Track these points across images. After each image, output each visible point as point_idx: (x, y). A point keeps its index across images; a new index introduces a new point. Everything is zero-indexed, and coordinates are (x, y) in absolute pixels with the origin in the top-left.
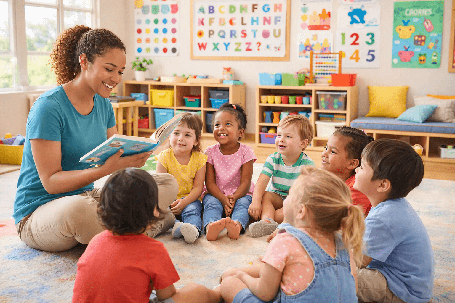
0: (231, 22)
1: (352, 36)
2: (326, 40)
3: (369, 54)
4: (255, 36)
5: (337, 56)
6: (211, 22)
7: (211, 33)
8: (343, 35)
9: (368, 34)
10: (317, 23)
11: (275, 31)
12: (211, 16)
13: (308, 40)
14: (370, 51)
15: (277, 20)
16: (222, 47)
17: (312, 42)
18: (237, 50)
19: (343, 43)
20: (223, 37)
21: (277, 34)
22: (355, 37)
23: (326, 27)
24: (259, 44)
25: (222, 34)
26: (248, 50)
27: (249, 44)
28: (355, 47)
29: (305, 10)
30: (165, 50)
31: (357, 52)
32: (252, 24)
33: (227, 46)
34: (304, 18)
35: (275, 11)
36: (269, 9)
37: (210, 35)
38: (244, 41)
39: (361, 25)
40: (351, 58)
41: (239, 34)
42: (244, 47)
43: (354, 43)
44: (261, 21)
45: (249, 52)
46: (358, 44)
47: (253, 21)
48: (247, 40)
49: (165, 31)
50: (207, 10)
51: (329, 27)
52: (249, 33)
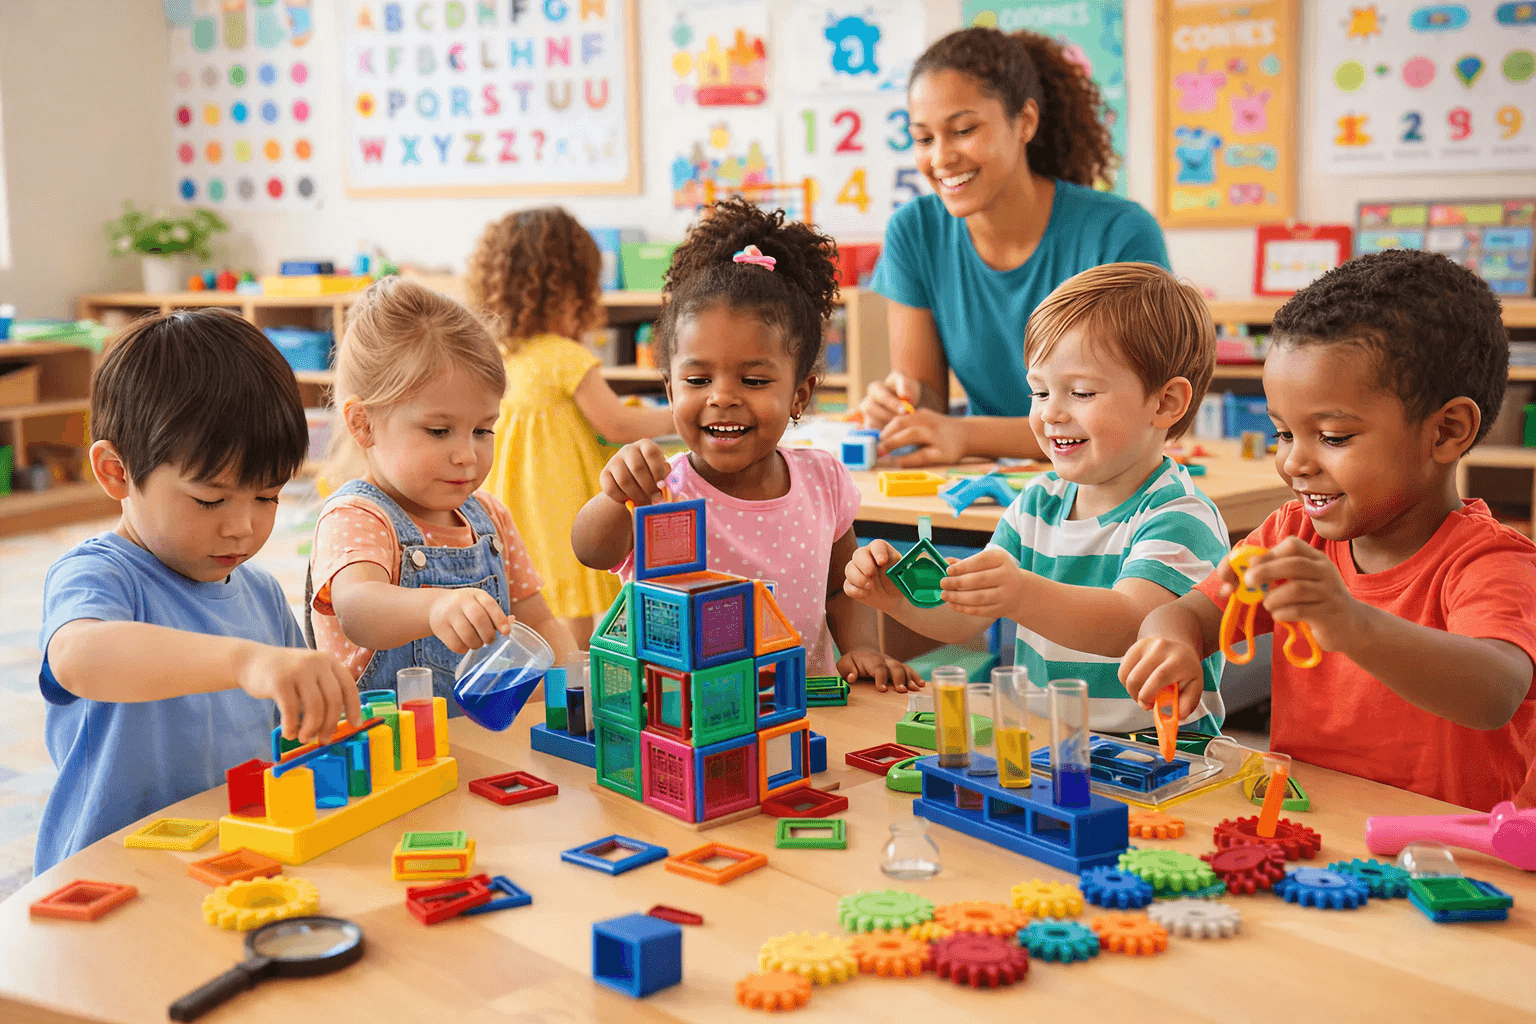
0: (454, 62)
1: (838, 119)
2: (755, 146)
3: (900, 184)
4: (524, 106)
5: (798, 194)
6: (394, 57)
7: (396, 101)
8: (809, 117)
9: (892, 116)
10: (725, 79)
11: (588, 86)
12: (394, 39)
13: (697, 149)
14: (901, 173)
15: (590, 50)
16: (427, 150)
17: (711, 153)
18: (473, 159)
19: (811, 146)
20: (431, 114)
21: (597, 93)
22: (847, 125)
23: (751, 96)
24: (540, 136)
25: (428, 105)
26: (506, 157)
27: (508, 136)
28: (850, 160)
29: (682, 35)
30: (275, 188)
31: (859, 178)
32: (514, 63)
33: (442, 146)
34: (680, 65)
35: (584, 15)
36: (564, 11)
37: (393, 107)
38: (491, 126)
39: (866, 81)
40: (843, 199)
41: (477, 103)
42: (492, 147)
43: (846, 146)
44: (540, 51)
45: (508, 167)
46: (858, 148)
47: (515, 53)
48: (501, 122)
49: (270, 112)
50: (378, 18)
51: (761, 95)
52: (508, 98)
